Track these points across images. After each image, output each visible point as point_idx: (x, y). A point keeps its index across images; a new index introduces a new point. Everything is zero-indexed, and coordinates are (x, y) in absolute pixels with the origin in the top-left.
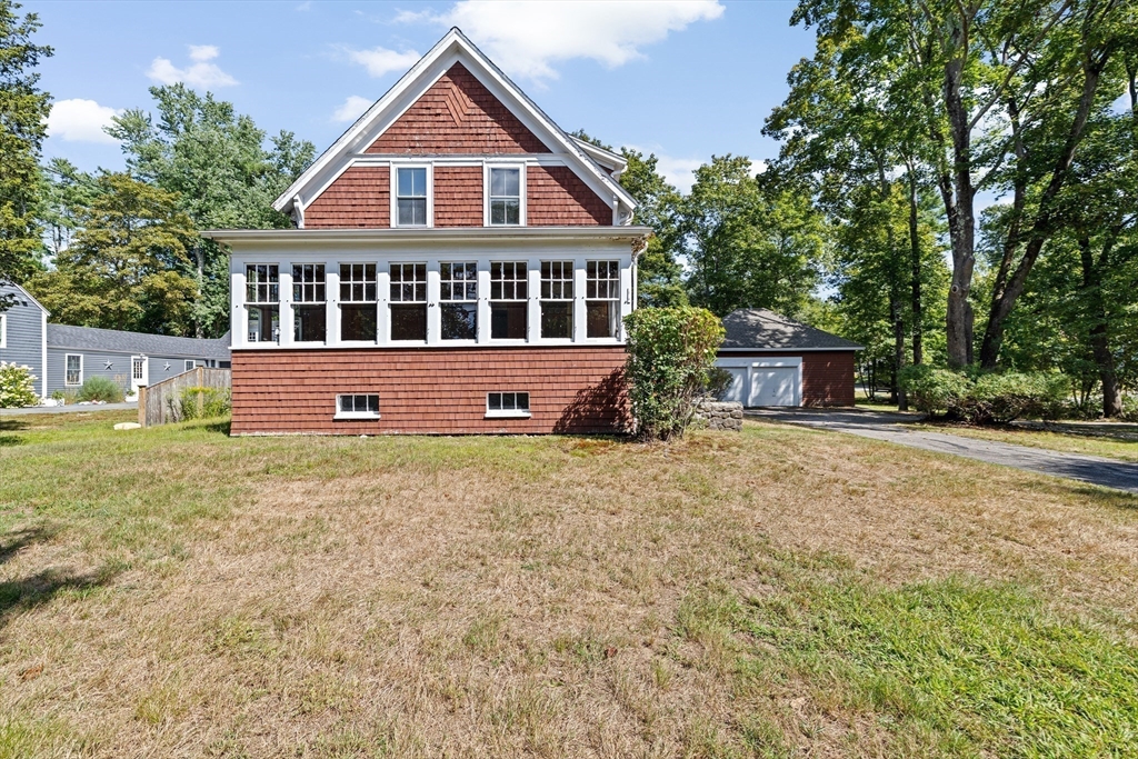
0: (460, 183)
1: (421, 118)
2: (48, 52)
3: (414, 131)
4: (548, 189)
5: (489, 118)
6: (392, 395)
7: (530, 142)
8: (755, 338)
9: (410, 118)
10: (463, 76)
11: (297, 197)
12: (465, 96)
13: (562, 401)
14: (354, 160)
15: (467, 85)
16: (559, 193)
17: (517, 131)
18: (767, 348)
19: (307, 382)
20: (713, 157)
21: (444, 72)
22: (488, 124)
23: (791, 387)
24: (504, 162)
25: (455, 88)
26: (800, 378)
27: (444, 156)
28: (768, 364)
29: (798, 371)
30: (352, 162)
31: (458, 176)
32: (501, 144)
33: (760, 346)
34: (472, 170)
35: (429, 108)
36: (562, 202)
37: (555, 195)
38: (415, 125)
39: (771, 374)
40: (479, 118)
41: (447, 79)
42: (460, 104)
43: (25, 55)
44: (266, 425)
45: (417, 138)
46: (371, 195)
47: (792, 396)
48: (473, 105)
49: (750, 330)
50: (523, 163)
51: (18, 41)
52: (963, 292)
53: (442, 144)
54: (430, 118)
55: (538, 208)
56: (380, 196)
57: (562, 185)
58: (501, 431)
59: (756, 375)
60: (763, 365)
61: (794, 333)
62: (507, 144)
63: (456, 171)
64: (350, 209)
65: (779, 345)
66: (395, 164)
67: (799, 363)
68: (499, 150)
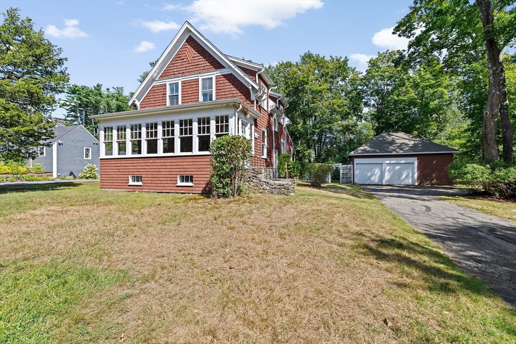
0: (191, 86)
1: (177, 62)
2: (66, 59)
3: (175, 68)
4: (224, 85)
5: (201, 57)
6: (146, 176)
7: (217, 64)
8: (388, 148)
9: (173, 62)
10: (192, 41)
11: (136, 100)
12: (192, 49)
13: (205, 179)
14: (155, 82)
15: (193, 45)
16: (229, 86)
17: (212, 61)
18: (394, 153)
19: (121, 170)
20: (379, 53)
21: (185, 41)
22: (201, 60)
23: (410, 173)
24: (207, 75)
25: (189, 47)
26: (416, 170)
27: (185, 76)
28: (394, 162)
29: (414, 165)
30: (154, 84)
31: (190, 84)
32: (206, 67)
33: (390, 152)
34: (195, 81)
35: (180, 57)
36: (230, 90)
37: (227, 87)
38: (175, 65)
39: (398, 167)
40: (197, 58)
41: (186, 43)
42: (191, 53)
43: (60, 62)
44: (109, 187)
45: (175, 70)
46: (160, 96)
47: (411, 179)
48: (196, 52)
49: (387, 144)
50: (214, 74)
51: (57, 58)
52: (493, 115)
53: (184, 71)
54: (180, 61)
55: (220, 94)
56: (163, 96)
57: (230, 82)
58: (182, 192)
59: (388, 168)
60: (392, 162)
61: (414, 144)
62: (208, 67)
63: (189, 82)
64: (153, 102)
65: (402, 151)
66: (168, 82)
67: (415, 161)
68: (206, 70)
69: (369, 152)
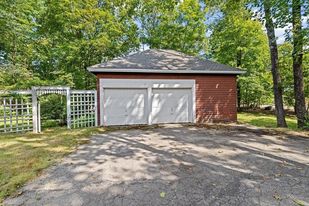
18: (164, 70)
26: (194, 98)
29: (192, 92)
59: (156, 95)
60: (162, 86)
65: (176, 68)
69: (126, 67)
